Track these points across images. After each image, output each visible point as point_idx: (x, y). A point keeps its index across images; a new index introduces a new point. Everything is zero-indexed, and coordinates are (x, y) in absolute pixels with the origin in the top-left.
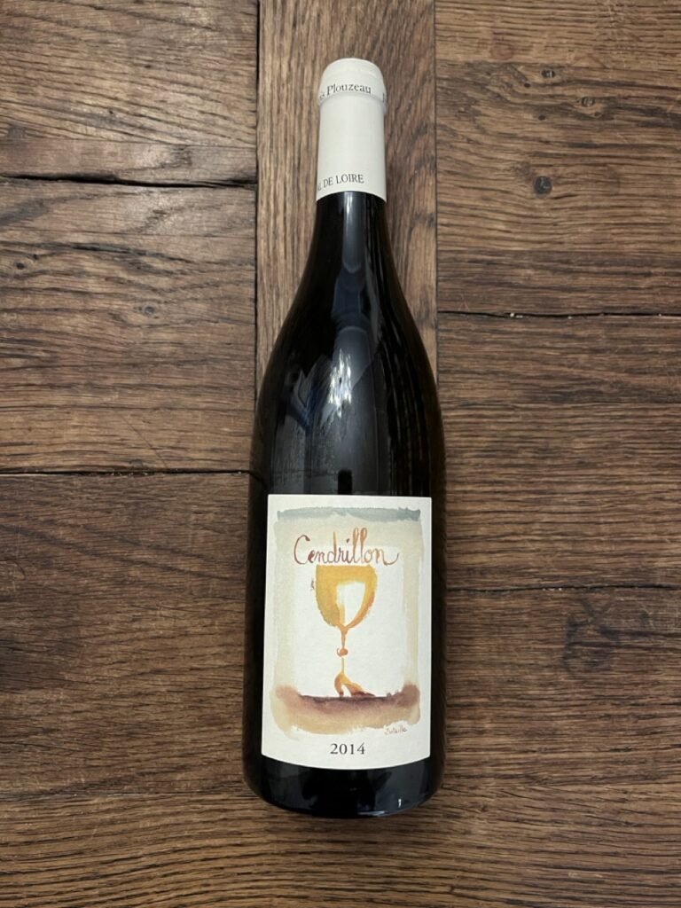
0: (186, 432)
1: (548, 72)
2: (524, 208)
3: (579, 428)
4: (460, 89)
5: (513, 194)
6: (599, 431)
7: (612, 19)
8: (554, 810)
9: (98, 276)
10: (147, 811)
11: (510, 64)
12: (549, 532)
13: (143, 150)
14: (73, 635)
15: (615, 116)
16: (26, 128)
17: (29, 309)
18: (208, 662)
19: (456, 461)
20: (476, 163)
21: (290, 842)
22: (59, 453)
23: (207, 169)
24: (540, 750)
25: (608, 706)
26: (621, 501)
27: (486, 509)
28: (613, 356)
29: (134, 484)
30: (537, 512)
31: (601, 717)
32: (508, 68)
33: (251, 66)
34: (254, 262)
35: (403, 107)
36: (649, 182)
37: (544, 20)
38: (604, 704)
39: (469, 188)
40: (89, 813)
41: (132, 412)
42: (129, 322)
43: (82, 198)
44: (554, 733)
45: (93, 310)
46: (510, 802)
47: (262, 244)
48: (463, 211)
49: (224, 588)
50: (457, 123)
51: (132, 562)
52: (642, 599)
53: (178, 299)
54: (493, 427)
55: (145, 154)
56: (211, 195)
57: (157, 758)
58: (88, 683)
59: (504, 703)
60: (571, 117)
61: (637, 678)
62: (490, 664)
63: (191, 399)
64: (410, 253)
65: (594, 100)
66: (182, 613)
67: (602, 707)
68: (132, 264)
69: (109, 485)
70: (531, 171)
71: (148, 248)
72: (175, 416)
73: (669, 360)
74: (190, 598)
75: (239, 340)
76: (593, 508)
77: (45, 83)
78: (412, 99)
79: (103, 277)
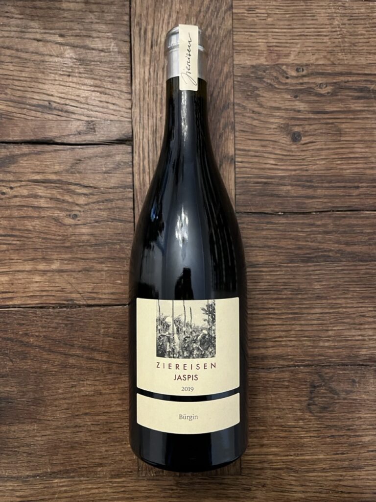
0: (97, 283)
1: (300, 69)
2: (285, 150)
3: (317, 277)
4: (247, 82)
5: (279, 142)
6: (328, 278)
7: (338, 33)
8: (302, 485)
9: (46, 197)
10: (83, 486)
11: (277, 65)
12: (300, 336)
13: (68, 124)
14: (40, 395)
15: (339, 94)
16: (2, 114)
17: (9, 217)
18: (112, 409)
20: (257, 125)
22: (28, 297)
23: (104, 134)
24: (294, 455)
25: (333, 431)
26: (341, 318)
27: (264, 323)
28: (337, 235)
29: (70, 313)
30: (293, 324)
31: (329, 437)
32: (276, 68)
33: (128, 73)
34: (132, 187)
35: (215, 94)
36: (358, 133)
37: (298, 36)
38: (331, 429)
39: (254, 140)
40: (53, 487)
41: (67, 273)
42: (63, 223)
43: (36, 154)
44: (302, 445)
45: (44, 217)
46: (278, 482)
47: (136, 177)
48: (250, 153)
49: (120, 369)
50: (246, 102)
51: (72, 356)
52: (353, 372)
53: (90, 209)
54: (268, 277)
55: (69, 126)
56: (107, 149)
57: (87, 459)
58: (49, 420)
59: (275, 430)
60: (314, 96)
61: (349, 416)
62: (267, 409)
63: (100, 265)
65: (327, 84)
66: (98, 383)
67: (330, 431)
68: (65, 190)
69: (57, 314)
70: (289, 128)
71: (73, 181)
72: (90, 275)
73: (369, 237)
74: (102, 374)
75: (125, 231)
76: (325, 322)
77: (11, 87)
78: (220, 88)
79: (48, 198)
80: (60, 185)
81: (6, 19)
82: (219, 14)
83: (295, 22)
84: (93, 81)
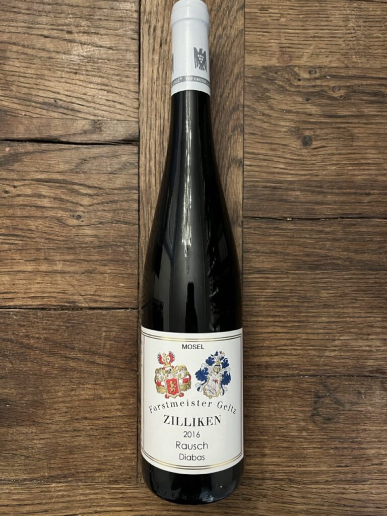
0: (100, 286)
1: (313, 71)
2: (296, 154)
3: (325, 286)
4: (258, 83)
5: (290, 146)
6: (336, 286)
7: (353, 35)
8: (303, 497)
9: (49, 197)
10: (81, 491)
11: (289, 66)
12: (305, 345)
13: (73, 122)
14: (39, 398)
15: (352, 97)
16: (6, 111)
17: (12, 217)
18: (112, 414)
19: (253, 303)
20: (267, 128)
21: (159, 510)
22: (29, 298)
23: (110, 134)
24: (297, 466)
25: (337, 442)
26: (347, 327)
27: (269, 331)
28: (346, 243)
29: (71, 315)
30: (298, 333)
31: (332, 449)
32: (288, 69)
33: (136, 72)
34: (137, 189)
35: (225, 94)
36: (371, 138)
37: (311, 37)
38: (335, 441)
39: (263, 143)
40: (50, 491)
41: (70, 275)
42: (67, 223)
43: (40, 152)
44: (305, 456)
45: (47, 217)
46: (280, 493)
47: (142, 178)
48: (262, 157)
49: (121, 373)
50: (257, 103)
51: (72, 359)
52: (359, 383)
53: (94, 211)
54: (274, 284)
55: (75, 125)
56: (113, 149)
57: (85, 464)
58: (48, 424)
59: (277, 440)
60: (326, 99)
61: (354, 428)
62: (270, 418)
63: (103, 267)
64: (228, 183)
65: (340, 88)
66: (98, 386)
67: (333, 443)
68: (69, 190)
69: (58, 316)
70: (300, 132)
71: (77, 181)
72: (94, 277)
73: (379, 245)
74: (103, 379)
75: (129, 234)
76: (332, 331)
77: (16, 84)
78: (230, 89)
79: (52, 198)
80: (64, 185)
81: (12, 14)
82: (231, 13)
83: (308, 23)
84: (100, 79)
